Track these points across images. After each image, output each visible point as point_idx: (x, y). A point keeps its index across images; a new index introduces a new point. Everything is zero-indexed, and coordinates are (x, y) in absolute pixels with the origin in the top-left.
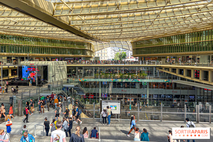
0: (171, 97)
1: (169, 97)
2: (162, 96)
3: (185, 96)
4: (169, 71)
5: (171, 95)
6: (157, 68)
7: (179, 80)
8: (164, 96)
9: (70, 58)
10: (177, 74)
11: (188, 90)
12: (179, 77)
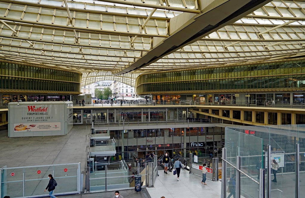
0: (201, 145)
1: (200, 145)
2: (192, 144)
3: (218, 143)
4: (208, 112)
5: (202, 142)
6: (191, 109)
7: (221, 123)
8: (194, 144)
9: (54, 96)
10: (220, 116)
11: (221, 136)
12: (221, 119)
